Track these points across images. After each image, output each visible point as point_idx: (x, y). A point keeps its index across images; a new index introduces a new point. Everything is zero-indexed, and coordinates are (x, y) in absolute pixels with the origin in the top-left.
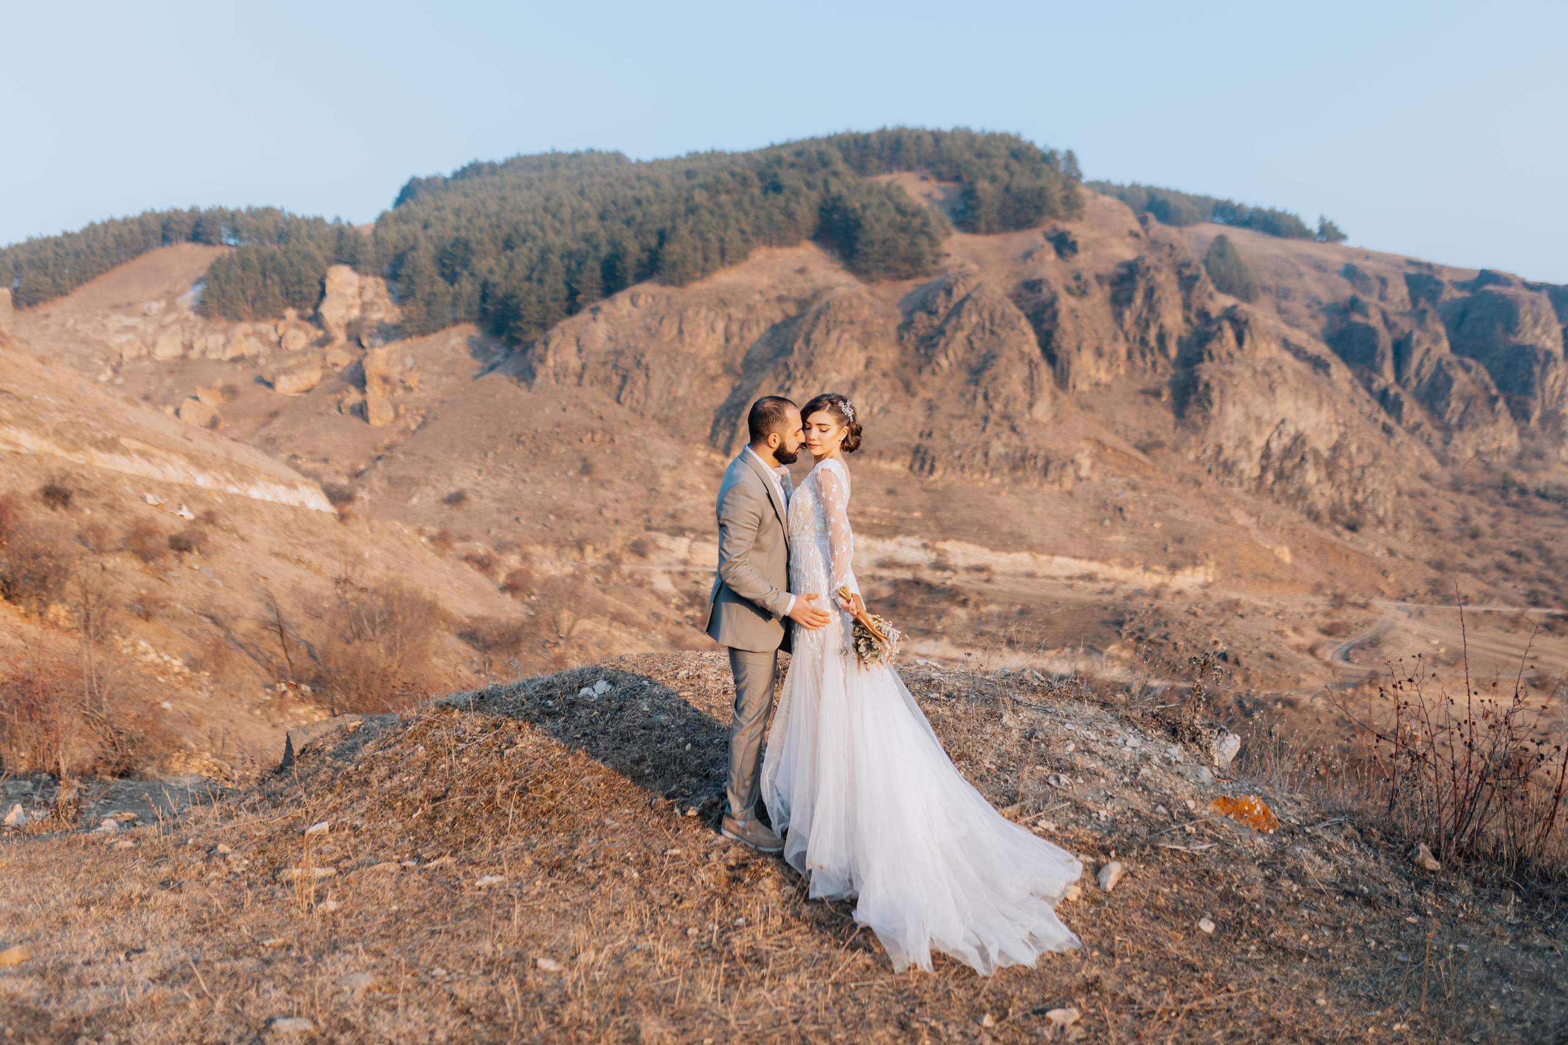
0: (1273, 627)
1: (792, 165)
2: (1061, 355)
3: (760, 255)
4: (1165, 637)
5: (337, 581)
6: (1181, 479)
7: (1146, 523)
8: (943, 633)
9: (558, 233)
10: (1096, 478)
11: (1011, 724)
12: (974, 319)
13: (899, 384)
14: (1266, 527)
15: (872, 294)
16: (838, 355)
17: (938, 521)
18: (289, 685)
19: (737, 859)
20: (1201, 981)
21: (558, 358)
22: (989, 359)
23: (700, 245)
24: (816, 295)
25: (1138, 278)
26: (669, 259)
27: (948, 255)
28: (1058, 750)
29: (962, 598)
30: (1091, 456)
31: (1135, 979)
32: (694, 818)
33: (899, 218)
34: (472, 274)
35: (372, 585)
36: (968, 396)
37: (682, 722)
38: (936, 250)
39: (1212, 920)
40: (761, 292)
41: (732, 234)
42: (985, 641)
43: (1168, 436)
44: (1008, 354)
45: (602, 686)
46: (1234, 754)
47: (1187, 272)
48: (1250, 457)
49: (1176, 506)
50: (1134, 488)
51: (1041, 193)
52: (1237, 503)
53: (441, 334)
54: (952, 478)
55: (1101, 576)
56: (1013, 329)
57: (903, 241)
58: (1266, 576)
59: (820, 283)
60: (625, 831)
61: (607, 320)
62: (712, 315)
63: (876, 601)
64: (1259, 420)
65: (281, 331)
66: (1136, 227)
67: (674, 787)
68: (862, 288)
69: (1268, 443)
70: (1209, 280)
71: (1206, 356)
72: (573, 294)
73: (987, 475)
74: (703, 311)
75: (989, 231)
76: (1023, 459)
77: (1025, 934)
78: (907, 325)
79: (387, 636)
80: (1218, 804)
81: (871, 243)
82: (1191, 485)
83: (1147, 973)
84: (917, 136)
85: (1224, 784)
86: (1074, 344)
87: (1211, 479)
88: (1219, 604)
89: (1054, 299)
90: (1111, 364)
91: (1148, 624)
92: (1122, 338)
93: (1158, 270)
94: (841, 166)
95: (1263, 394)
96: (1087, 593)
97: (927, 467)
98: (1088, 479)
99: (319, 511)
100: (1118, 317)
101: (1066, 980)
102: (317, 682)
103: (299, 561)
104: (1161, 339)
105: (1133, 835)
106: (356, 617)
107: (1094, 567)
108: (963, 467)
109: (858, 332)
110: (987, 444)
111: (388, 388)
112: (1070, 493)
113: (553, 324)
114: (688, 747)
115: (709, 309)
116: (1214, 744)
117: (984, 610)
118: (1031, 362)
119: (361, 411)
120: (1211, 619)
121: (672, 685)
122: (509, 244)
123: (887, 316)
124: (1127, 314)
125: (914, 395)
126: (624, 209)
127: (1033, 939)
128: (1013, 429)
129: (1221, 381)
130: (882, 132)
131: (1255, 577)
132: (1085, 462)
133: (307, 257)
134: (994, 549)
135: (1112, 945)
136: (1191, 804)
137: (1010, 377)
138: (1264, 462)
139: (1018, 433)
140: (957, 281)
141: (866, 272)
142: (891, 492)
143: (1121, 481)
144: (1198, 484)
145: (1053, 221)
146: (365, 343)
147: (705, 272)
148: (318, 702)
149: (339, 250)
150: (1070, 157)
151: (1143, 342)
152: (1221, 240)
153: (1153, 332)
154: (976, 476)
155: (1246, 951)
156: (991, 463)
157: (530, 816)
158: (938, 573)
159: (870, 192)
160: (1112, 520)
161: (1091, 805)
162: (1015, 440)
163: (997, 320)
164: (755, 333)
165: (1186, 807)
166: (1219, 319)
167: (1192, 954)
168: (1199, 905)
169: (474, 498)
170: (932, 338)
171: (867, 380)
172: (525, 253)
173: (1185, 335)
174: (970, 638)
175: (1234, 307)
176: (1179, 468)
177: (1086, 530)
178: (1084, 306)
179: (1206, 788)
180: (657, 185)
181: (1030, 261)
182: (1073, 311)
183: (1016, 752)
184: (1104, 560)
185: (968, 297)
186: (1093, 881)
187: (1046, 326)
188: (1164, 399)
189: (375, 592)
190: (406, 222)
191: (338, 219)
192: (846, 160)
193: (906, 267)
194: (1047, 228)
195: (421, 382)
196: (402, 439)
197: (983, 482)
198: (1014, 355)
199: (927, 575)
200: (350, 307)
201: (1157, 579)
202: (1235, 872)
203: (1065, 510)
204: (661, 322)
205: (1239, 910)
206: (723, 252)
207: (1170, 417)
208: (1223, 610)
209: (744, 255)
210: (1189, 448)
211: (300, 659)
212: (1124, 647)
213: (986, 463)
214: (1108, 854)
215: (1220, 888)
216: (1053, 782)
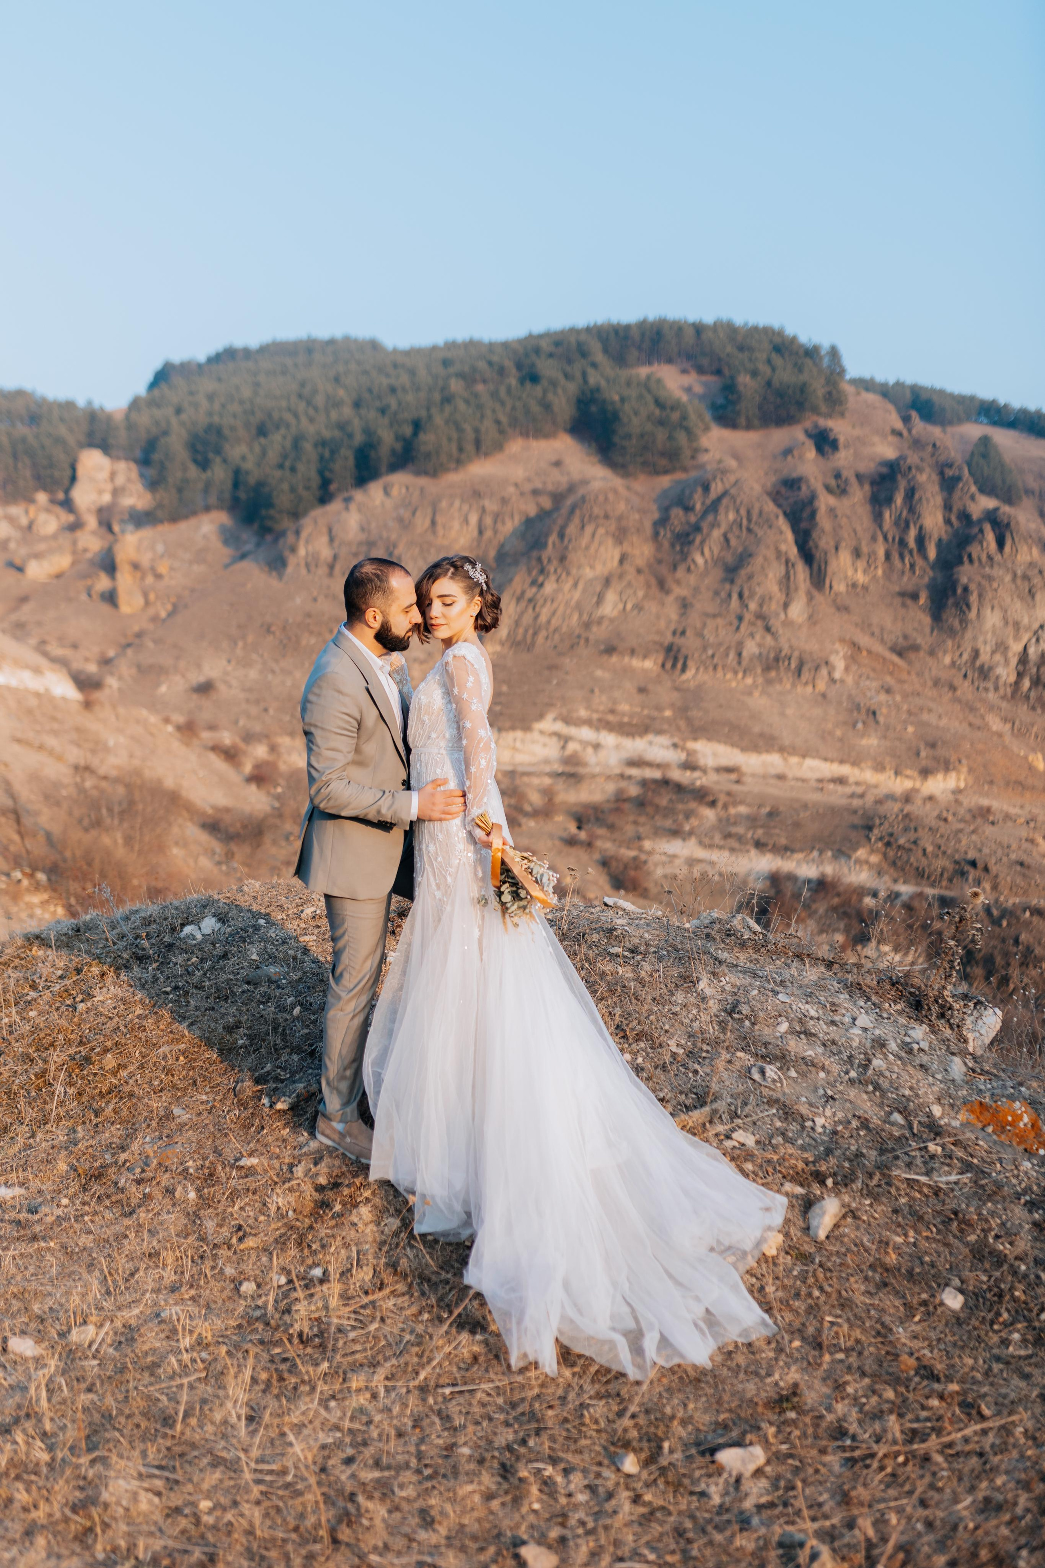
0: (1024, 834)
1: (551, 355)
2: (818, 555)
3: (515, 446)
4: (915, 843)
5: (76, 768)
6: (936, 683)
7: (899, 728)
8: (691, 833)
9: (311, 420)
10: (850, 680)
11: (709, 992)
12: (731, 516)
13: (653, 582)
14: (1020, 733)
15: (628, 488)
16: (592, 550)
17: (689, 721)
18: (24, 874)
19: (330, 1175)
20: (941, 1397)
21: (310, 548)
22: (744, 558)
23: (455, 435)
24: (572, 488)
25: (899, 477)
26: (423, 448)
27: (706, 451)
28: (766, 1031)
29: (711, 798)
30: (845, 657)
31: (850, 1390)
32: (285, 1112)
33: (657, 412)
34: (225, 461)
35: (114, 773)
36: (723, 594)
37: (295, 976)
38: (695, 445)
39: (961, 1291)
40: (516, 485)
41: (487, 425)
42: (733, 843)
43: (924, 639)
44: (764, 553)
45: (209, 924)
46: (992, 1034)
47: (949, 473)
48: (1007, 661)
49: (930, 711)
50: (888, 691)
51: (803, 388)
52: (991, 708)
53: (193, 522)
54: (704, 677)
55: (851, 780)
56: (770, 527)
57: (661, 435)
58: (1019, 783)
59: (576, 476)
60: (194, 1127)
61: (359, 511)
62: (466, 507)
63: (625, 800)
64: (1017, 625)
65: (32, 514)
66: (899, 425)
67: (269, 1067)
68: (617, 482)
69: (1025, 648)
70: (971, 481)
71: (965, 559)
72: (325, 483)
73: (740, 675)
74: (457, 503)
75: (749, 427)
76: (777, 659)
77: (700, 1311)
78: (663, 521)
79: (126, 825)
80: (972, 1111)
81: (628, 436)
82: (946, 689)
83: (867, 1381)
84: (678, 328)
85: (981, 1082)
86: (832, 544)
87: (967, 684)
88: (970, 811)
89: (813, 497)
90: (869, 565)
91: (898, 829)
92: (880, 538)
93: (920, 469)
94: (599, 357)
95: (1022, 599)
96: (837, 796)
97: (679, 665)
98: (842, 681)
99: (64, 699)
100: (878, 517)
101: (750, 1388)
102: (53, 870)
103: (41, 747)
104: (921, 540)
105: (859, 1155)
106: (95, 805)
107: (845, 770)
108: (715, 667)
109: (613, 527)
110: (740, 645)
111: (139, 575)
112: (824, 696)
113: (305, 513)
114: (297, 1011)
115: (463, 501)
116: (969, 1021)
117: (732, 811)
118: (787, 562)
119: (111, 598)
120: (961, 826)
121: (292, 926)
122: (262, 431)
123: (642, 511)
124: (887, 515)
125: (668, 592)
126: (379, 398)
127: (710, 1321)
128: (768, 629)
129: (979, 584)
130: (643, 324)
131: (1007, 784)
132: (839, 664)
133: (59, 441)
134: (744, 749)
135: (819, 1331)
136: (937, 1111)
137: (766, 576)
138: (1021, 668)
139: (773, 634)
140: (714, 478)
141: (623, 466)
142: (642, 690)
143: (875, 684)
144: (953, 688)
145: (815, 418)
146: (116, 528)
147: (459, 463)
148: (54, 890)
149: (90, 434)
150: (834, 352)
151: (902, 543)
152: (985, 441)
153: (913, 533)
154: (729, 676)
155: (1005, 1342)
156: (745, 663)
157: (85, 1098)
158: (688, 773)
159: (628, 384)
160: (864, 723)
161: (804, 1110)
162: (769, 639)
163: (755, 517)
164: (509, 526)
165: (930, 1115)
166: (980, 521)
167: (931, 1347)
168: (943, 1265)
169: (222, 687)
170: (688, 535)
171: (621, 577)
172: (278, 440)
173: (945, 537)
174: (718, 839)
175: (996, 510)
176: (934, 672)
177: (838, 733)
178: (843, 505)
179: (958, 1087)
180: (412, 373)
181: (789, 458)
182: (832, 511)
183: (713, 1031)
184: (855, 763)
185: (725, 493)
186: (801, 1223)
187: (804, 525)
188: (922, 601)
189: (117, 780)
190: (158, 406)
191: (90, 403)
192: (606, 351)
193: (663, 462)
194: (808, 424)
195: (172, 569)
196: (151, 627)
197: (735, 682)
198: (771, 554)
199: (676, 775)
200: (100, 492)
201: (908, 784)
202: (993, 1214)
203: (817, 712)
204: (414, 514)
205: (997, 1274)
206: (478, 443)
207: (927, 620)
208: (974, 817)
209: (499, 447)
210: (945, 652)
211: (38, 848)
212: (872, 851)
213: (739, 663)
214: (822, 1183)
215: (972, 1238)
216: (757, 1076)
